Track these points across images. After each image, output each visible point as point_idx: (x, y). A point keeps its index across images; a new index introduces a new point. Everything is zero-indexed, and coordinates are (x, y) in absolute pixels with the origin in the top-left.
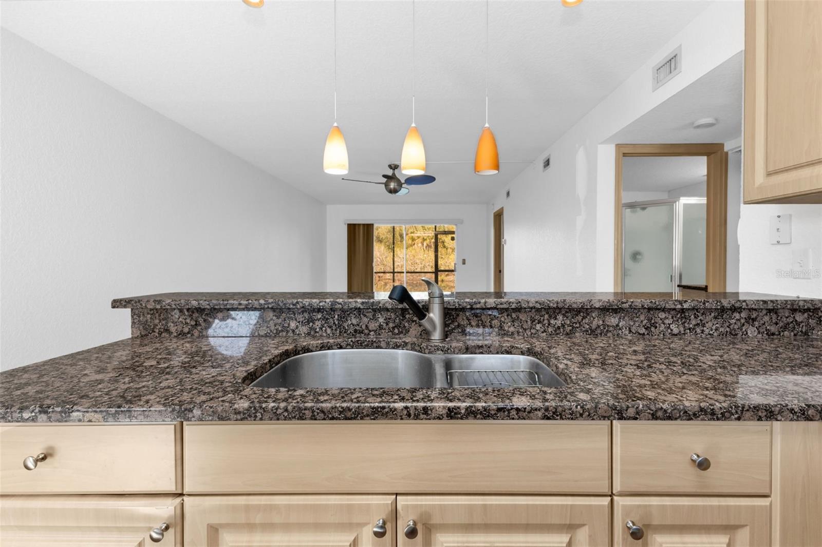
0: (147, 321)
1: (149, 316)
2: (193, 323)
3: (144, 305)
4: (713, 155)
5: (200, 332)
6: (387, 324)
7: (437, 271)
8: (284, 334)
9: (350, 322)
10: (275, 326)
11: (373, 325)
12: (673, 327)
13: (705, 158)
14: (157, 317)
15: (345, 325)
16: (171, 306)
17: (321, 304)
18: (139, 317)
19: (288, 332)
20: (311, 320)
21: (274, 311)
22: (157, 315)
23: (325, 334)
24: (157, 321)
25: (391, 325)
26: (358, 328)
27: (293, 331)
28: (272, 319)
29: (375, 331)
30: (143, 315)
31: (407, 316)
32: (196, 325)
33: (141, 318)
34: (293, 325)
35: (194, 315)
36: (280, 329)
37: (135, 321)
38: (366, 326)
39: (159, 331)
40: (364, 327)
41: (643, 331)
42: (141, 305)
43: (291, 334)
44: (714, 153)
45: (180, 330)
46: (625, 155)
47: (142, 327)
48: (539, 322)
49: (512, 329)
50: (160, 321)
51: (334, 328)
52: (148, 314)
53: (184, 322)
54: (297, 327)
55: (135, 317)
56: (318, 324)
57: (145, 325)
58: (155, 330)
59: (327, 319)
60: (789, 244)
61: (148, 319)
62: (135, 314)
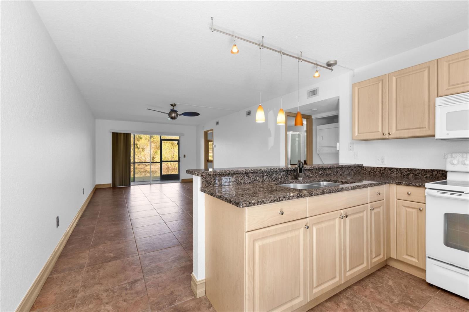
1: (209, 178)
4: (308, 119)
6: (283, 176)
7: (161, 162)
8: (255, 182)
9: (274, 176)
10: (252, 179)
11: (280, 177)
12: (340, 172)
13: (306, 119)
14: (212, 178)
15: (272, 177)
16: (219, 173)
17: (267, 170)
18: (205, 179)
19: (256, 181)
20: (263, 176)
21: (252, 174)
23: (267, 181)
24: (212, 180)
25: (284, 176)
26: (276, 178)
27: (258, 180)
28: (251, 177)
29: (280, 179)
30: (207, 178)
31: (288, 173)
33: (206, 179)
34: (258, 178)
36: (254, 180)
38: (278, 177)
40: (277, 178)
41: (335, 174)
42: (208, 173)
43: (257, 182)
46: (288, 116)
47: (206, 183)
48: (317, 173)
49: (311, 176)
50: (213, 180)
51: (269, 178)
52: (209, 177)
54: (259, 179)
55: (204, 179)
56: (265, 177)
59: (268, 175)
60: (353, 150)
61: (209, 179)
62: (203, 178)
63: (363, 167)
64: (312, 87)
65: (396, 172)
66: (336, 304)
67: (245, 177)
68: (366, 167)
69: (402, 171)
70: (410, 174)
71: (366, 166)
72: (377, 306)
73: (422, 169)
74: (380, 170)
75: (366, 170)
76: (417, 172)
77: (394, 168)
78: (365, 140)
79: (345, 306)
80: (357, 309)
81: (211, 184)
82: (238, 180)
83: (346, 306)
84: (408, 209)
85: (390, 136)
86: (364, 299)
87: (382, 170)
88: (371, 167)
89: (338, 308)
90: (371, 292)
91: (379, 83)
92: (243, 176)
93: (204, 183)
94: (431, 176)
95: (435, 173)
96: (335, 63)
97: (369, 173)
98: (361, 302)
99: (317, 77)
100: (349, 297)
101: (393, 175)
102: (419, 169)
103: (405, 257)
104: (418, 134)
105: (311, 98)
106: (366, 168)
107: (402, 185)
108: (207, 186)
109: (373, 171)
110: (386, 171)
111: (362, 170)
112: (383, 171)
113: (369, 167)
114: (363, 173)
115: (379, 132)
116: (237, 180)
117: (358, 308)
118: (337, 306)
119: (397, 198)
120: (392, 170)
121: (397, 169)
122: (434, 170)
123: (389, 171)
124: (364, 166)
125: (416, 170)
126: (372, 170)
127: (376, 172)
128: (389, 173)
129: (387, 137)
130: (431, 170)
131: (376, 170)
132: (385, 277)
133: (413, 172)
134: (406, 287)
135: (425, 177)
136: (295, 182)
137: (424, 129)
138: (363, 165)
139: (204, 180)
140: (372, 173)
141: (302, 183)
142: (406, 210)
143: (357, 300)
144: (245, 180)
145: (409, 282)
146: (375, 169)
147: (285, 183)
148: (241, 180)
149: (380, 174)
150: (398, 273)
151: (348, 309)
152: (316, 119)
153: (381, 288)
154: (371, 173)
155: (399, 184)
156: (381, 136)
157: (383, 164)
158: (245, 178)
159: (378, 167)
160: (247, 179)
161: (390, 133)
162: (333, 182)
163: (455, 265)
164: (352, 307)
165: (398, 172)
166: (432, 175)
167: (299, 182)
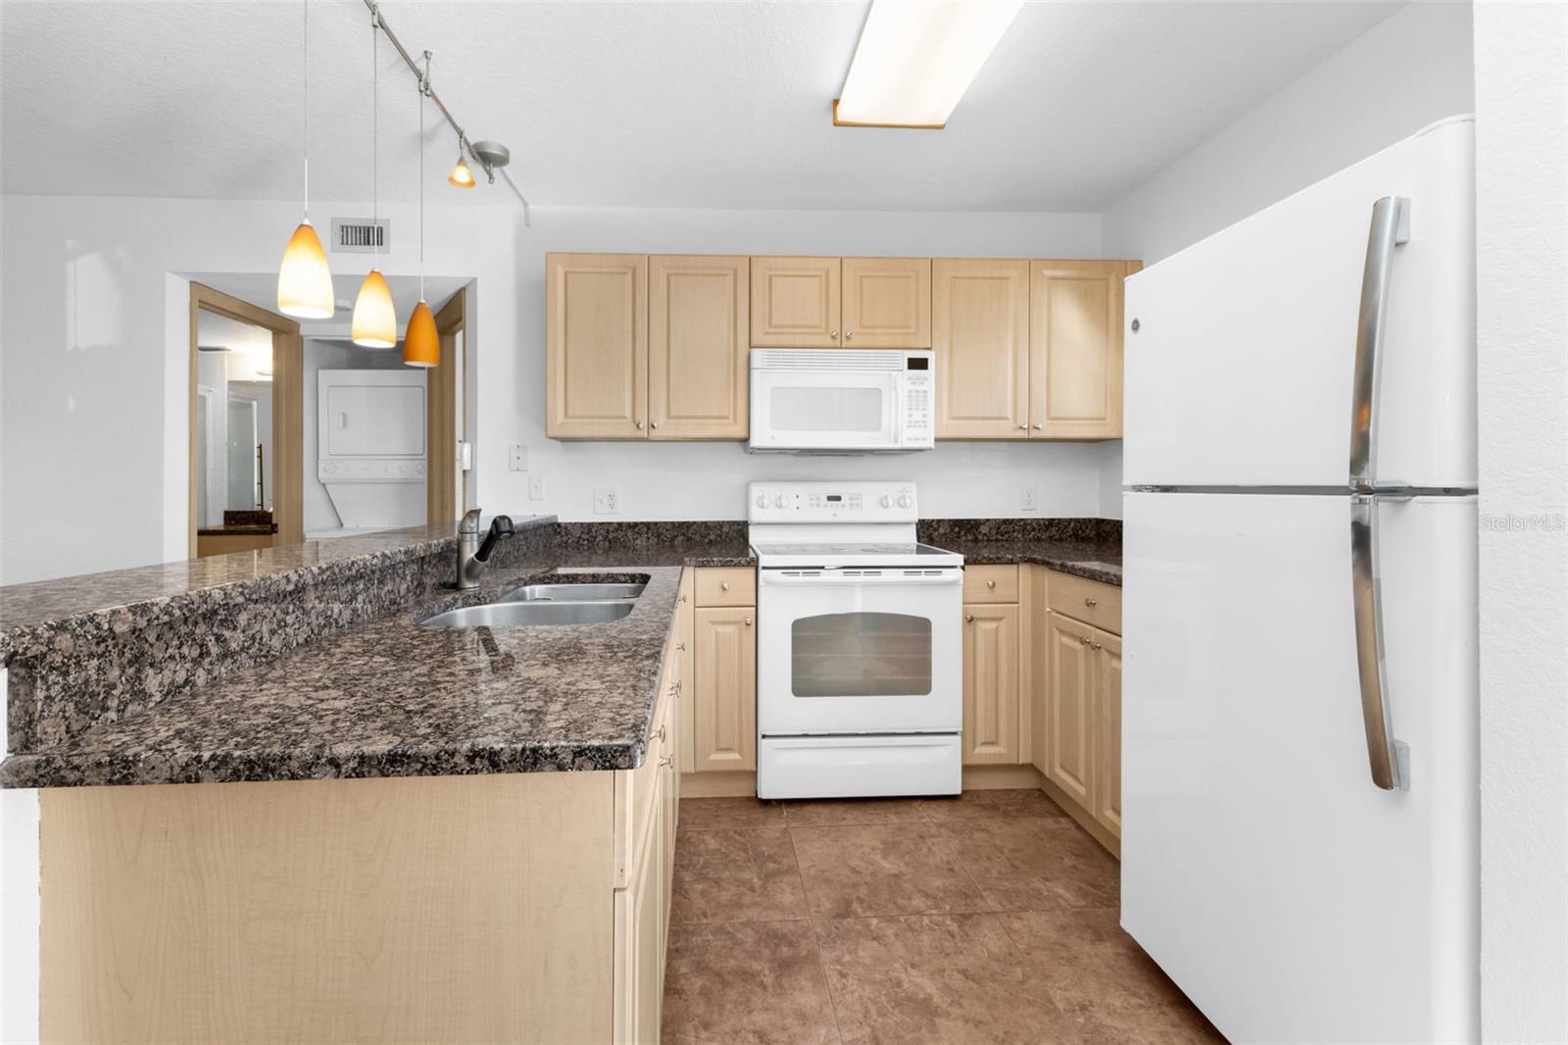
0: (86, 682)
1: (95, 662)
2: (195, 653)
3: (106, 627)
4: (284, 336)
5: (209, 672)
6: (412, 584)
10: (317, 618)
13: (270, 335)
14: (116, 661)
18: (66, 674)
19: (331, 625)
20: (354, 596)
21: (319, 589)
22: (115, 654)
24: (115, 673)
25: (415, 583)
28: (314, 607)
30: (78, 663)
31: (425, 567)
32: (201, 655)
33: (71, 679)
34: (336, 609)
35: (197, 631)
37: (53, 693)
39: (120, 702)
43: (333, 629)
44: (287, 333)
45: (168, 681)
46: (201, 302)
47: (71, 705)
52: (91, 656)
53: (177, 656)
54: (340, 614)
57: (84, 694)
58: (109, 703)
59: (368, 585)
60: (526, 470)
61: (92, 672)
62: (52, 668)
63: (559, 525)
64: (361, 213)
65: (647, 533)
66: (674, 993)
67: (287, 613)
68: (566, 523)
69: (660, 530)
70: (677, 536)
71: (568, 521)
72: (742, 923)
73: (702, 523)
74: (608, 532)
75: (567, 535)
76: (691, 530)
77: (642, 523)
78: (564, 440)
79: (693, 979)
80: (719, 965)
81: (104, 709)
82: (258, 637)
83: (696, 977)
84: (720, 629)
85: (654, 434)
86: (707, 924)
87: (613, 532)
88: (582, 524)
89: (686, 1001)
90: (703, 892)
91: (624, 273)
92: (278, 612)
93: (55, 708)
94: (719, 539)
95: (725, 529)
96: (501, 160)
97: (578, 542)
98: (710, 937)
99: (459, 183)
100: (678, 944)
101: (638, 542)
102: (694, 523)
103: (714, 757)
104: (714, 433)
105: (354, 252)
106: (566, 528)
107: (711, 566)
108: (75, 727)
109: (585, 537)
110: (623, 534)
111: (556, 533)
112: (615, 535)
113: (576, 523)
114: (560, 545)
115: (625, 417)
116: (253, 638)
117: (721, 961)
118: (680, 998)
119: (698, 604)
120: (637, 529)
121: (647, 525)
122: (723, 522)
123: (630, 533)
124: (560, 520)
125: (688, 525)
126: (586, 531)
127: (595, 538)
128: (631, 538)
129: (646, 436)
130: (718, 522)
131: (596, 532)
132: (689, 834)
133: (683, 531)
134: (740, 834)
135: (706, 540)
136: (460, 602)
137: (726, 421)
138: (556, 517)
139: (55, 691)
140: (586, 542)
141: (486, 603)
142: (717, 633)
143: (700, 940)
144: (288, 629)
145: (734, 819)
146: (594, 530)
147: (433, 615)
148: (273, 632)
149: (607, 544)
150: (700, 808)
151: (706, 983)
152: (317, 341)
153: (710, 870)
154: (581, 542)
155: (705, 566)
156: (628, 431)
157: (612, 513)
158: (288, 618)
159: (600, 524)
160: (297, 626)
161: (655, 425)
162: (564, 583)
163: (810, 733)
164: (707, 968)
165: (650, 535)
166: (721, 536)
167: (475, 600)
